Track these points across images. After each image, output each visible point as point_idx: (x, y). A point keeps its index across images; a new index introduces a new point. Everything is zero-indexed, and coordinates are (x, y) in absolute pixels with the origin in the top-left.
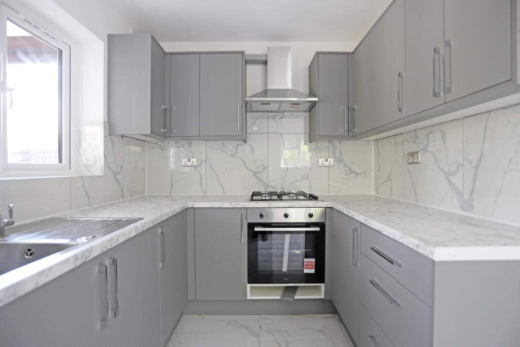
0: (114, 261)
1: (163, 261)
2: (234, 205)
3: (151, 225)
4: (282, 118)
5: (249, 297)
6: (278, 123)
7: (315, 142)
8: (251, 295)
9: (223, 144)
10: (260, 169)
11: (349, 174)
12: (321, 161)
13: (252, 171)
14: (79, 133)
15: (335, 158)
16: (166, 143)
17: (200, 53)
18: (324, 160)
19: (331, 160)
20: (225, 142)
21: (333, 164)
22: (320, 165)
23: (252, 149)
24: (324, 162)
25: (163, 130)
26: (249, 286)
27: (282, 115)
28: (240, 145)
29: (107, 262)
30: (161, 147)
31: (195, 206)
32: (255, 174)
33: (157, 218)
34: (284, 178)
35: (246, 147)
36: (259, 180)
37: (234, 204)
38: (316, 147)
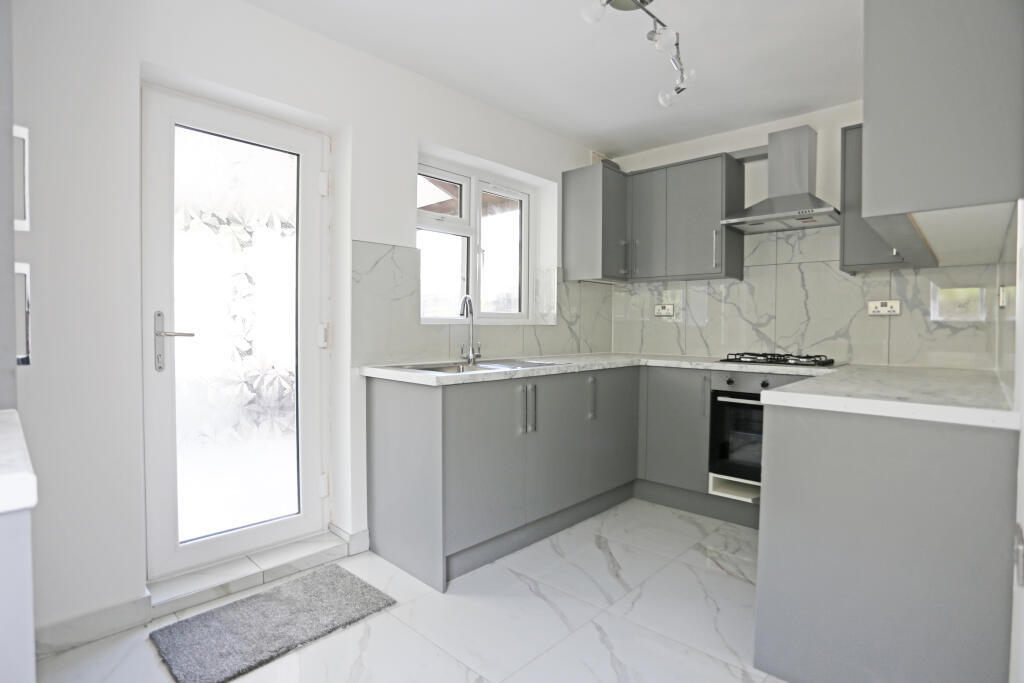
0: (535, 388)
1: (594, 411)
2: (694, 365)
3: (577, 370)
4: (800, 239)
5: (711, 491)
6: (793, 247)
7: (863, 274)
8: (714, 489)
9: (709, 283)
10: (764, 320)
11: (935, 329)
12: (873, 306)
13: (751, 323)
14: (537, 282)
15: (903, 300)
16: (636, 285)
17: (666, 167)
18: (878, 304)
19: (895, 305)
20: (711, 281)
21: (898, 312)
22: (870, 312)
23: (752, 291)
24: (880, 308)
25: (622, 272)
26: (712, 475)
27: (801, 234)
28: (733, 284)
29: (530, 387)
30: (630, 291)
31: (649, 364)
32: (756, 327)
33: (586, 365)
34: (803, 335)
35: (743, 286)
36: (762, 337)
37: (694, 363)
38: (864, 283)
